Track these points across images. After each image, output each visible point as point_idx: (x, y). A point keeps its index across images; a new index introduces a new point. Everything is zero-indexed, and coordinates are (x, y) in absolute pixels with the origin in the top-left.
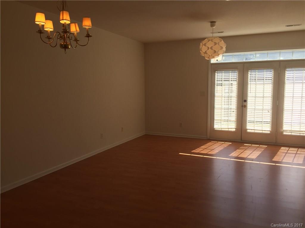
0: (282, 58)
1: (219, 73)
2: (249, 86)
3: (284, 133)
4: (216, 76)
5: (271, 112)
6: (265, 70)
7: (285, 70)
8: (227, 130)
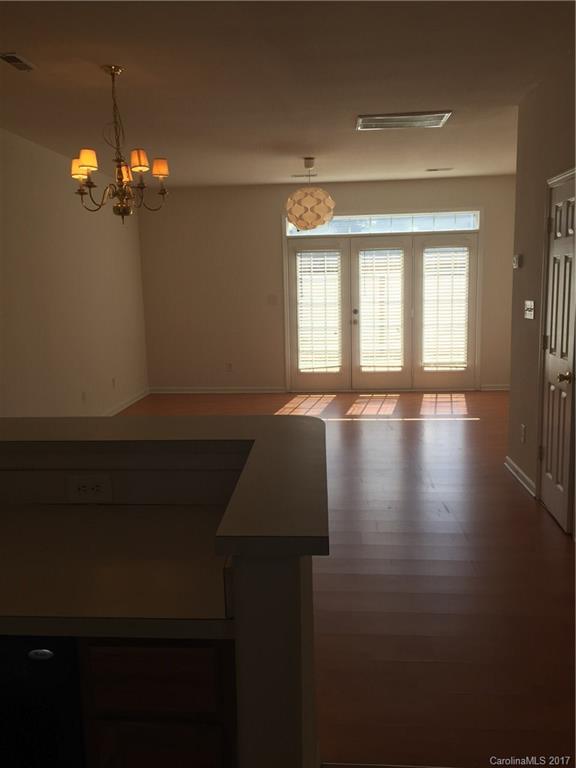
0: (416, 229)
1: (305, 256)
2: (362, 282)
3: (426, 369)
4: (299, 263)
5: (401, 329)
6: (388, 252)
7: (422, 252)
8: (324, 370)
